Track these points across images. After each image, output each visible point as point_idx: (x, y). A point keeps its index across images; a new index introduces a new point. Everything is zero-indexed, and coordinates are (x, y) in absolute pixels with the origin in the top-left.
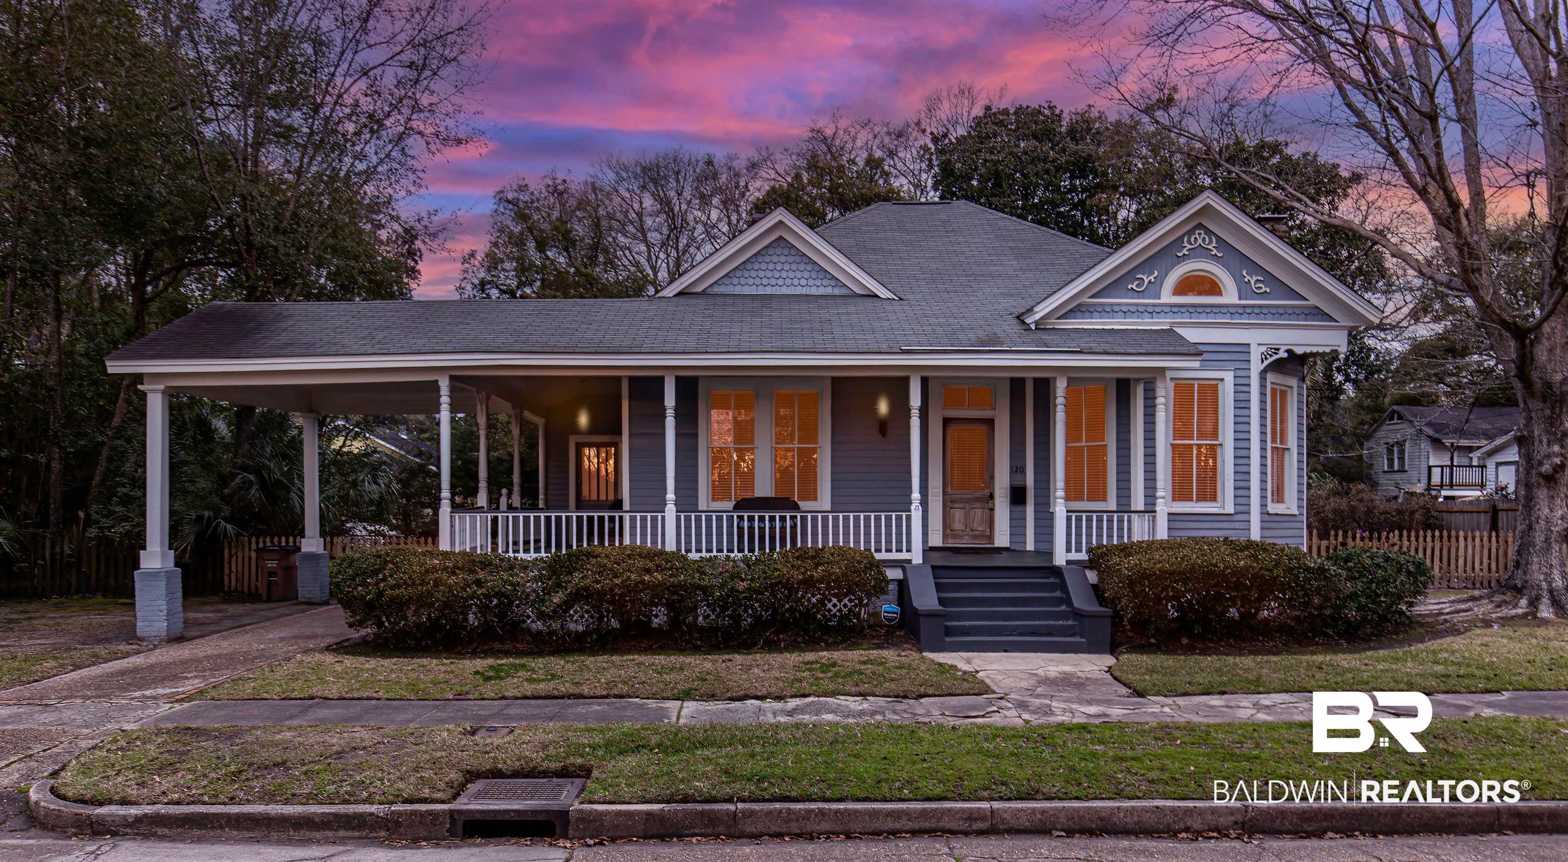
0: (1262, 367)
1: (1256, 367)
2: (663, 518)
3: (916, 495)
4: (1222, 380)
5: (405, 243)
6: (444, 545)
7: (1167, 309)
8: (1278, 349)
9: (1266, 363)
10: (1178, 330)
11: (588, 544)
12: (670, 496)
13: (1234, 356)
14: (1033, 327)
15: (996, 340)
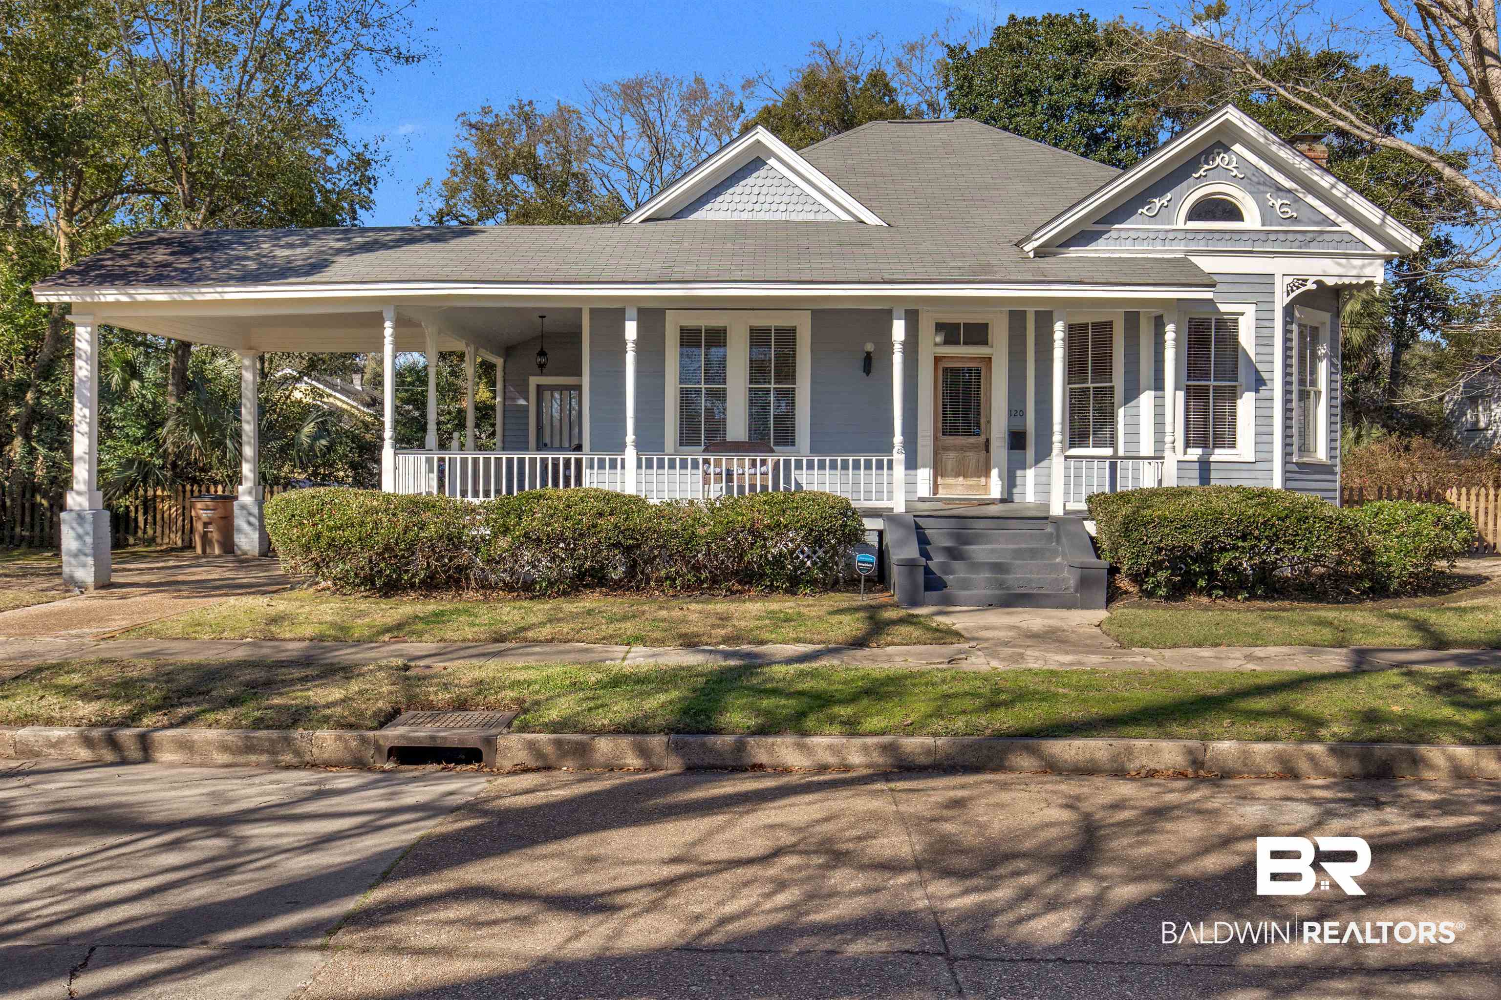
0: (1287, 300)
1: (1281, 300)
2: (623, 460)
3: (898, 439)
4: (1242, 314)
5: (357, 168)
6: (388, 486)
7: (1180, 236)
8: (1306, 281)
9: (1292, 295)
10: (1194, 259)
11: (542, 487)
12: (630, 437)
13: (1257, 288)
14: (1031, 255)
15: (987, 269)
